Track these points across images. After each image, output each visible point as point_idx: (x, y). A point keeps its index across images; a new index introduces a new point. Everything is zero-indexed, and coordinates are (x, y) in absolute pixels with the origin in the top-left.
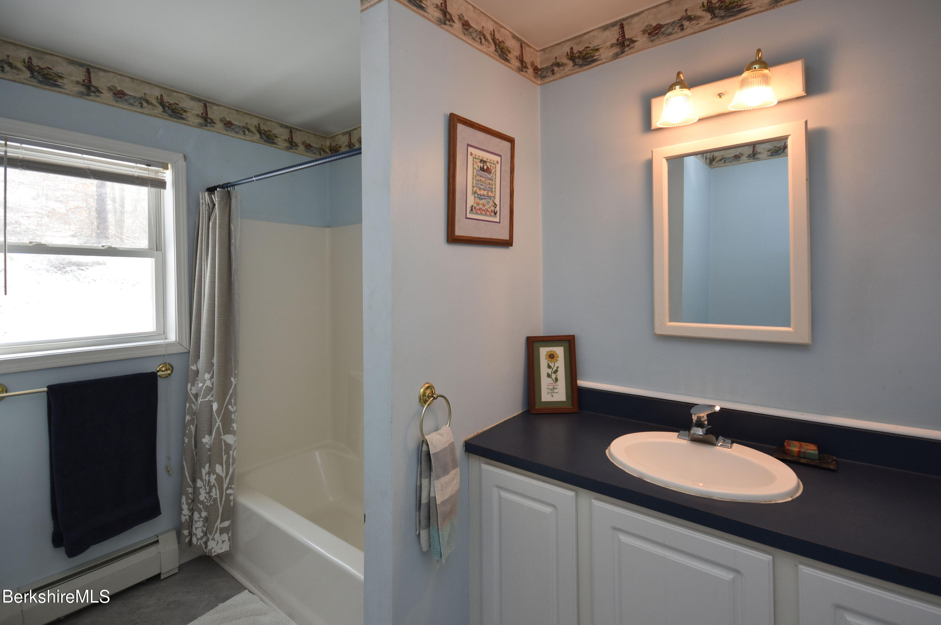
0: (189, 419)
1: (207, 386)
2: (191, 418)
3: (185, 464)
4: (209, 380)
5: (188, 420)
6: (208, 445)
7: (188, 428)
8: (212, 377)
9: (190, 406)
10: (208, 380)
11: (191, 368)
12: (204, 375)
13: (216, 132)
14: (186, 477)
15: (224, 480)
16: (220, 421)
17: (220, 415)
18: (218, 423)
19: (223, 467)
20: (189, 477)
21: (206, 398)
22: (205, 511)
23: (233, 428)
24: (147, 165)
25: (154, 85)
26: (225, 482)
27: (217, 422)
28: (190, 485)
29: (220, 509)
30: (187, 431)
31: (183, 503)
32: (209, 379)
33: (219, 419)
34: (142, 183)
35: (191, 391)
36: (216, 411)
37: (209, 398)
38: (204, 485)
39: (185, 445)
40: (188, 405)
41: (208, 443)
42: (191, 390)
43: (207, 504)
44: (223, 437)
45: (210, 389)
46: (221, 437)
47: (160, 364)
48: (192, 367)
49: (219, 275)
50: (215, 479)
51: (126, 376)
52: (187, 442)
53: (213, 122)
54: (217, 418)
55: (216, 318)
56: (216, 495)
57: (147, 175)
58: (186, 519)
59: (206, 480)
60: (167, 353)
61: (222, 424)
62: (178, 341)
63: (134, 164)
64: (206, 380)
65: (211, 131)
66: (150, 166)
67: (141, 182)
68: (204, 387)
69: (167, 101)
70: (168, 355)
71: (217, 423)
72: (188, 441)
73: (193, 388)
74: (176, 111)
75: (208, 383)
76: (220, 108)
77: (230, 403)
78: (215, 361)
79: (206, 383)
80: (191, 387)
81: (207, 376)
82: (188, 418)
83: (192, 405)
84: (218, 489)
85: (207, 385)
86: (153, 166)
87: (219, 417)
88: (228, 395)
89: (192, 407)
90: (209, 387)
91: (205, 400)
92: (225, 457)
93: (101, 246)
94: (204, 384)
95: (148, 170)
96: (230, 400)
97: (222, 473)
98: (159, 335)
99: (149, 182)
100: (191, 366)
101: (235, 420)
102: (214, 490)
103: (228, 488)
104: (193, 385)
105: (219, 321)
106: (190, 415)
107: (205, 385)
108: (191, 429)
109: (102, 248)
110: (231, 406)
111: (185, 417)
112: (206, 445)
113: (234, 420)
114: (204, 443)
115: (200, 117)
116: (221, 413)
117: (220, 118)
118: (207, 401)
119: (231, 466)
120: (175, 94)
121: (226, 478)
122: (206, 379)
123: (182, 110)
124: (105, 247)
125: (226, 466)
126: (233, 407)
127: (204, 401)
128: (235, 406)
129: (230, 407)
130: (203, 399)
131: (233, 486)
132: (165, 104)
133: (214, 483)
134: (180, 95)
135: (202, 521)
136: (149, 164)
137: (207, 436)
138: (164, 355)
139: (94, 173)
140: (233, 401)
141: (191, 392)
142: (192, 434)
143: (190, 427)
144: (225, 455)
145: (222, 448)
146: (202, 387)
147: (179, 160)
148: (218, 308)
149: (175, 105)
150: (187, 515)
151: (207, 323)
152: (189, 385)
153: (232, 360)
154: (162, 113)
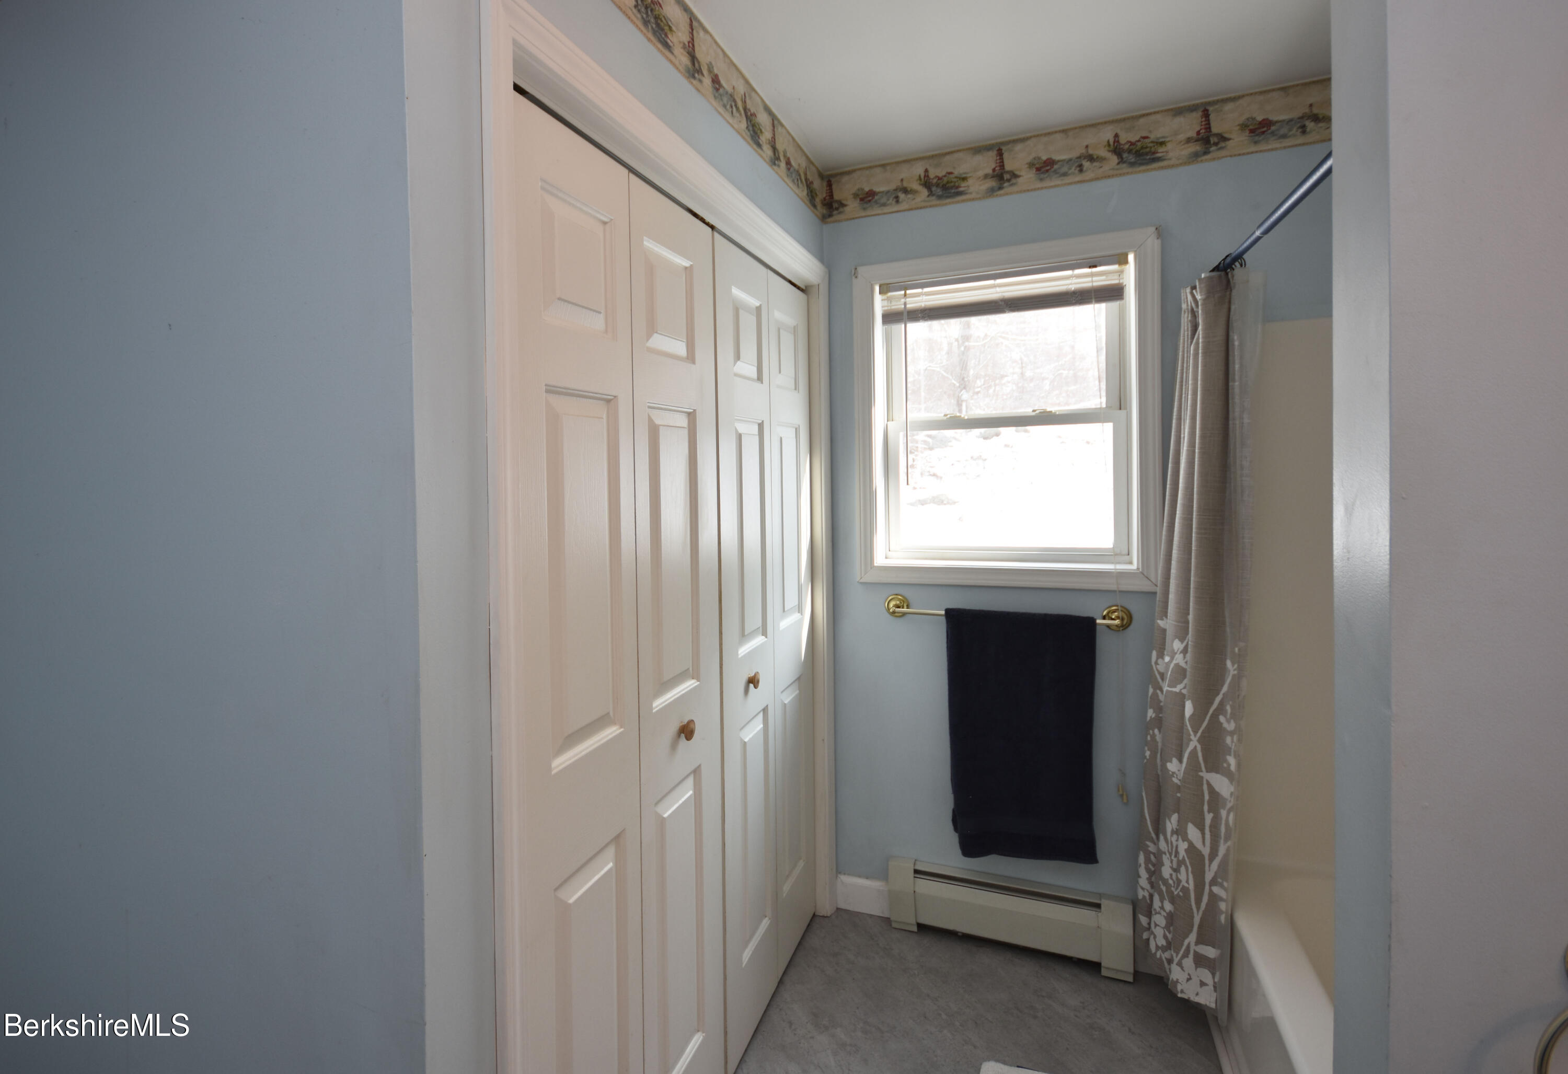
0: (1153, 716)
1: (1177, 665)
2: (1156, 716)
3: (1144, 794)
4: (1182, 655)
5: (1151, 717)
6: (1177, 778)
7: (1151, 732)
8: (1185, 651)
9: (1155, 694)
10: (1179, 652)
11: (1158, 624)
12: (1173, 642)
13: (1231, 156)
14: (1146, 819)
15: (1207, 862)
16: (1199, 741)
17: (1199, 729)
18: (1194, 743)
19: (1203, 834)
20: (1151, 821)
21: (1176, 687)
22: (1170, 902)
23: (1229, 765)
24: (1090, 267)
25: (1099, 124)
26: (1209, 866)
27: (1191, 740)
28: (1152, 838)
29: (1195, 915)
30: (1149, 738)
31: (1140, 866)
32: (1181, 652)
33: (1195, 736)
34: (1080, 300)
35: (1158, 666)
36: (1190, 717)
37: (1181, 690)
38: (1168, 851)
39: (1145, 761)
40: (1151, 690)
41: (1177, 775)
42: (1156, 663)
43: (1173, 889)
44: (1206, 776)
45: (1181, 673)
46: (1201, 774)
47: (1111, 604)
48: (1159, 621)
49: (1200, 448)
50: (1186, 850)
51: (1046, 615)
52: (1148, 757)
53: (1223, 138)
54: (1192, 733)
55: (1194, 535)
56: (1187, 882)
57: (1089, 285)
58: (1144, 897)
59: (1172, 842)
60: (1121, 589)
61: (1202, 748)
62: (1141, 570)
63: (1069, 273)
64: (1176, 653)
65: (1219, 158)
66: (1095, 266)
67: (1080, 298)
68: (1172, 666)
69: (1125, 141)
70: (1120, 592)
71: (1191, 743)
72: (1150, 756)
73: (1160, 661)
74: (1144, 151)
75: (1179, 659)
76: (1241, 101)
77: (1220, 710)
78: (1191, 617)
79: (1175, 658)
80: (1157, 659)
81: (1177, 645)
82: (1151, 713)
83: (1158, 691)
84: (1192, 872)
85: (1177, 662)
86: (1101, 265)
87: (1197, 732)
88: (1218, 694)
89: (1157, 696)
90: (1181, 667)
91: (1174, 690)
92: (1209, 817)
93: (1031, 411)
94: (1172, 658)
95: (1092, 275)
96: (1222, 703)
97: (1203, 847)
98: (1120, 554)
99: (1093, 294)
100: (1158, 619)
101: (1232, 750)
102: (1183, 869)
103: (1213, 882)
104: (1161, 655)
105: (1199, 540)
106: (1154, 710)
107: (1174, 662)
108: (1156, 736)
109: (1034, 414)
110: (1225, 716)
111: (1146, 712)
112: (1174, 777)
113: (1231, 748)
114: (1171, 773)
115: (1193, 142)
116: (1200, 727)
117: (1241, 122)
118: (1176, 692)
119: (1222, 841)
120: (1142, 120)
121: (1211, 861)
122: (1176, 651)
123: (1155, 144)
124: (1037, 412)
125: (1211, 835)
126: (1228, 721)
127: (1171, 691)
128: (1232, 721)
129: (1222, 719)
130: (1171, 687)
131: (1225, 884)
132: (1122, 148)
133: (1184, 857)
134: (1153, 118)
135: (1164, 916)
136: (1094, 264)
137: (1175, 760)
138: (1114, 591)
139: (1010, 303)
140: (1228, 708)
141: (1156, 667)
142: (1157, 746)
143: (1153, 731)
144: (1209, 812)
145: (1203, 795)
146: (1168, 664)
147: (1146, 240)
148: (1197, 515)
149: (1142, 140)
150: (1146, 890)
151: (1180, 543)
152: (1154, 654)
153: (1227, 624)
154: (1119, 166)
